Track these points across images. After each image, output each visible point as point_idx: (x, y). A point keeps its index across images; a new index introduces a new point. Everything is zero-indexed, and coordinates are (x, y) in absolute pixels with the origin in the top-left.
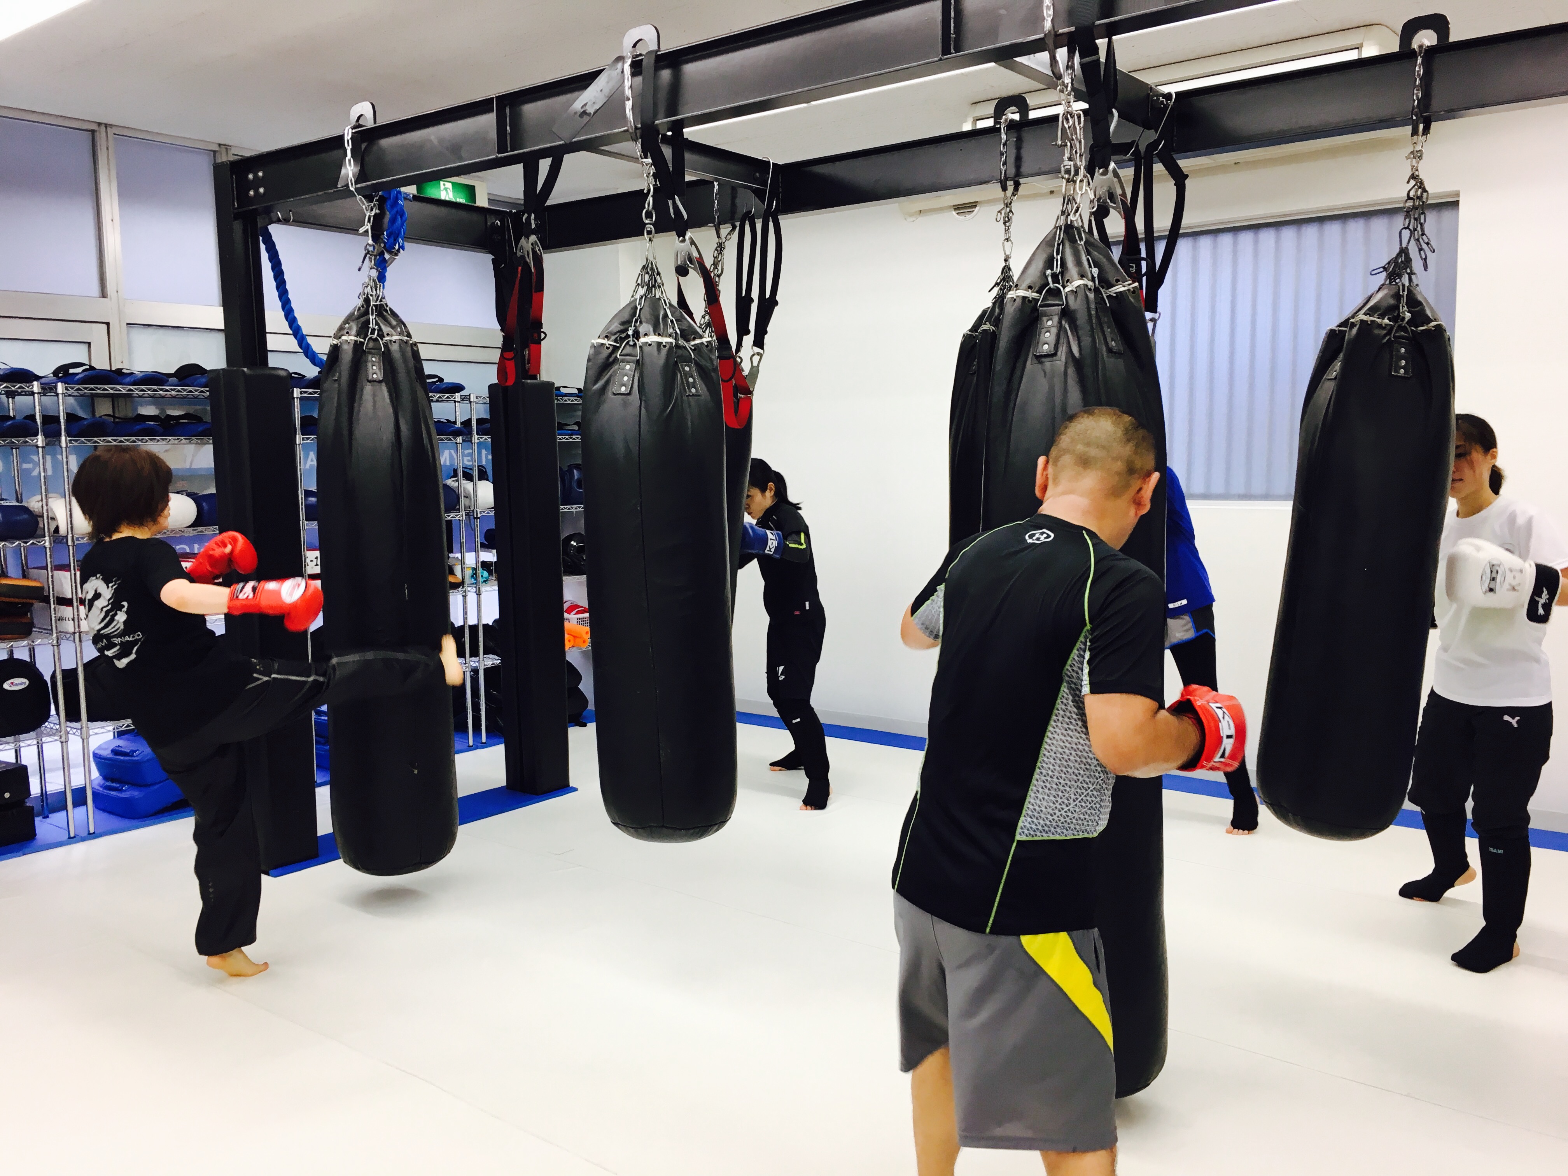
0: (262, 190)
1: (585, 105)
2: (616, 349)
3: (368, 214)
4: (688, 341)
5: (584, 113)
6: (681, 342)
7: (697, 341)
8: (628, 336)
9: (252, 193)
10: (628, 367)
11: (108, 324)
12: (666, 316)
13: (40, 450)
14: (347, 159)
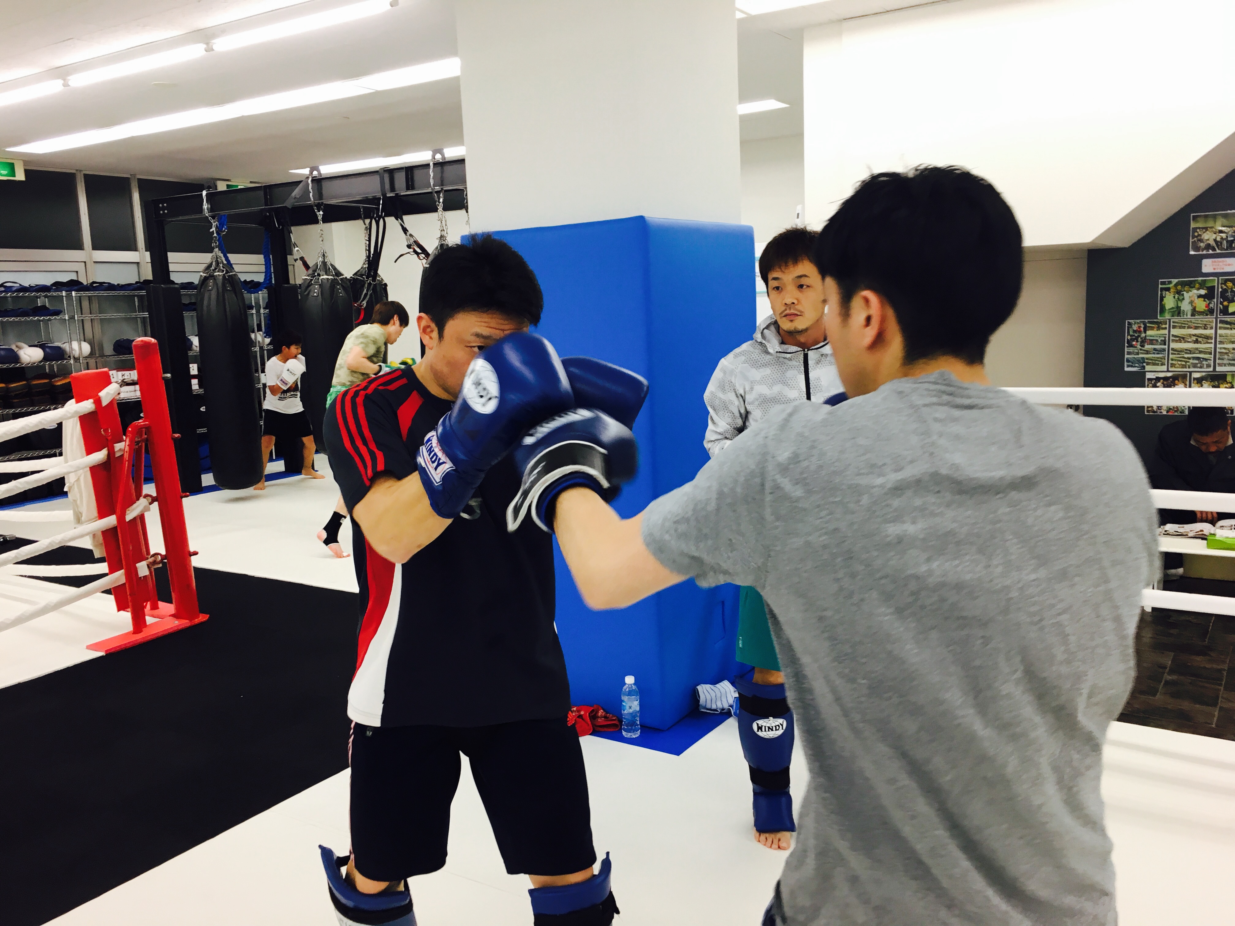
0: (166, 211)
1: (295, 195)
2: (311, 280)
3: (214, 224)
4: (338, 277)
5: (295, 198)
6: (336, 277)
7: (341, 277)
8: (315, 276)
9: (161, 212)
10: (316, 286)
11: (85, 262)
12: (329, 268)
13: (67, 321)
14: (204, 203)
